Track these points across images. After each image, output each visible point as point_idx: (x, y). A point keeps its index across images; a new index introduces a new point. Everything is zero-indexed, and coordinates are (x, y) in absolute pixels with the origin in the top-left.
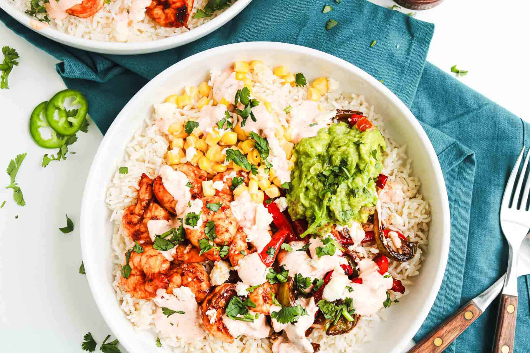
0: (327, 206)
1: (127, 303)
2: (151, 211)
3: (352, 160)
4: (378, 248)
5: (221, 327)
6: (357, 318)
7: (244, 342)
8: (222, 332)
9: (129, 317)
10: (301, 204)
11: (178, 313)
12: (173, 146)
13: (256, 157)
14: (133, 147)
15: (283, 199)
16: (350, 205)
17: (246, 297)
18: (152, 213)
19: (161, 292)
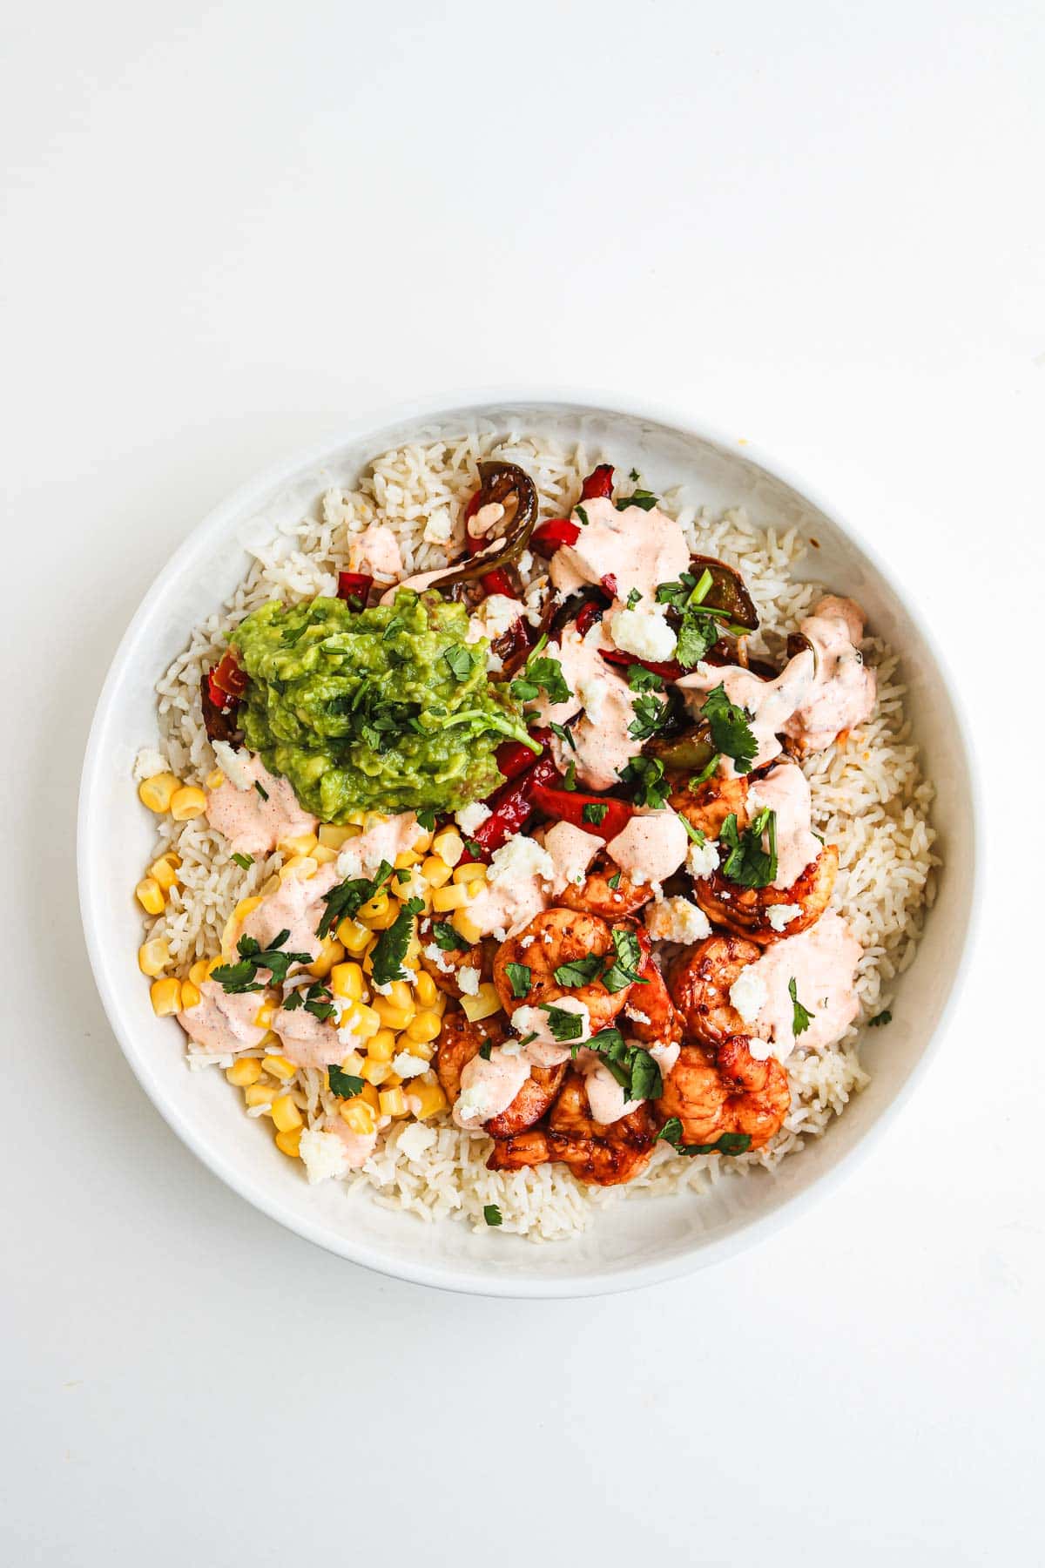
1: (806, 1120)
2: (571, 1125)
4: (518, 555)
6: (700, 565)
7: (825, 818)
8: (815, 881)
9: (839, 1110)
11: (795, 993)
12: (403, 1113)
13: (375, 907)
14: (431, 1206)
15: (461, 818)
17: (717, 844)
18: (576, 1120)
19: (759, 1049)
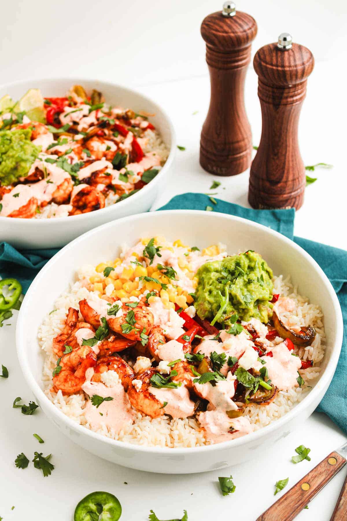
0: (229, 293)
3: (244, 262)
5: (148, 395)
8: (149, 399)
10: (207, 302)
11: (107, 400)
15: (191, 307)
16: (248, 291)
17: (168, 373)
18: (78, 328)
